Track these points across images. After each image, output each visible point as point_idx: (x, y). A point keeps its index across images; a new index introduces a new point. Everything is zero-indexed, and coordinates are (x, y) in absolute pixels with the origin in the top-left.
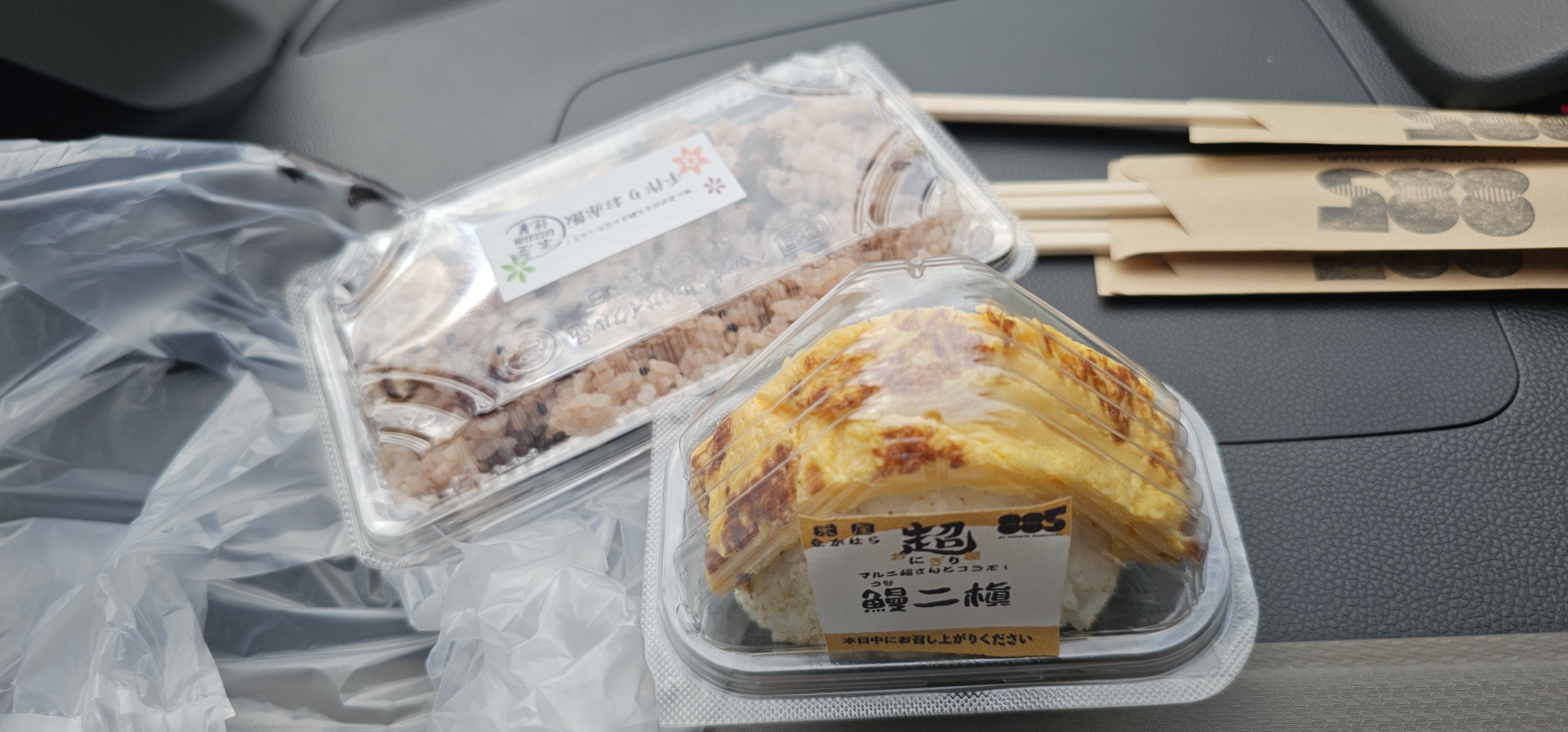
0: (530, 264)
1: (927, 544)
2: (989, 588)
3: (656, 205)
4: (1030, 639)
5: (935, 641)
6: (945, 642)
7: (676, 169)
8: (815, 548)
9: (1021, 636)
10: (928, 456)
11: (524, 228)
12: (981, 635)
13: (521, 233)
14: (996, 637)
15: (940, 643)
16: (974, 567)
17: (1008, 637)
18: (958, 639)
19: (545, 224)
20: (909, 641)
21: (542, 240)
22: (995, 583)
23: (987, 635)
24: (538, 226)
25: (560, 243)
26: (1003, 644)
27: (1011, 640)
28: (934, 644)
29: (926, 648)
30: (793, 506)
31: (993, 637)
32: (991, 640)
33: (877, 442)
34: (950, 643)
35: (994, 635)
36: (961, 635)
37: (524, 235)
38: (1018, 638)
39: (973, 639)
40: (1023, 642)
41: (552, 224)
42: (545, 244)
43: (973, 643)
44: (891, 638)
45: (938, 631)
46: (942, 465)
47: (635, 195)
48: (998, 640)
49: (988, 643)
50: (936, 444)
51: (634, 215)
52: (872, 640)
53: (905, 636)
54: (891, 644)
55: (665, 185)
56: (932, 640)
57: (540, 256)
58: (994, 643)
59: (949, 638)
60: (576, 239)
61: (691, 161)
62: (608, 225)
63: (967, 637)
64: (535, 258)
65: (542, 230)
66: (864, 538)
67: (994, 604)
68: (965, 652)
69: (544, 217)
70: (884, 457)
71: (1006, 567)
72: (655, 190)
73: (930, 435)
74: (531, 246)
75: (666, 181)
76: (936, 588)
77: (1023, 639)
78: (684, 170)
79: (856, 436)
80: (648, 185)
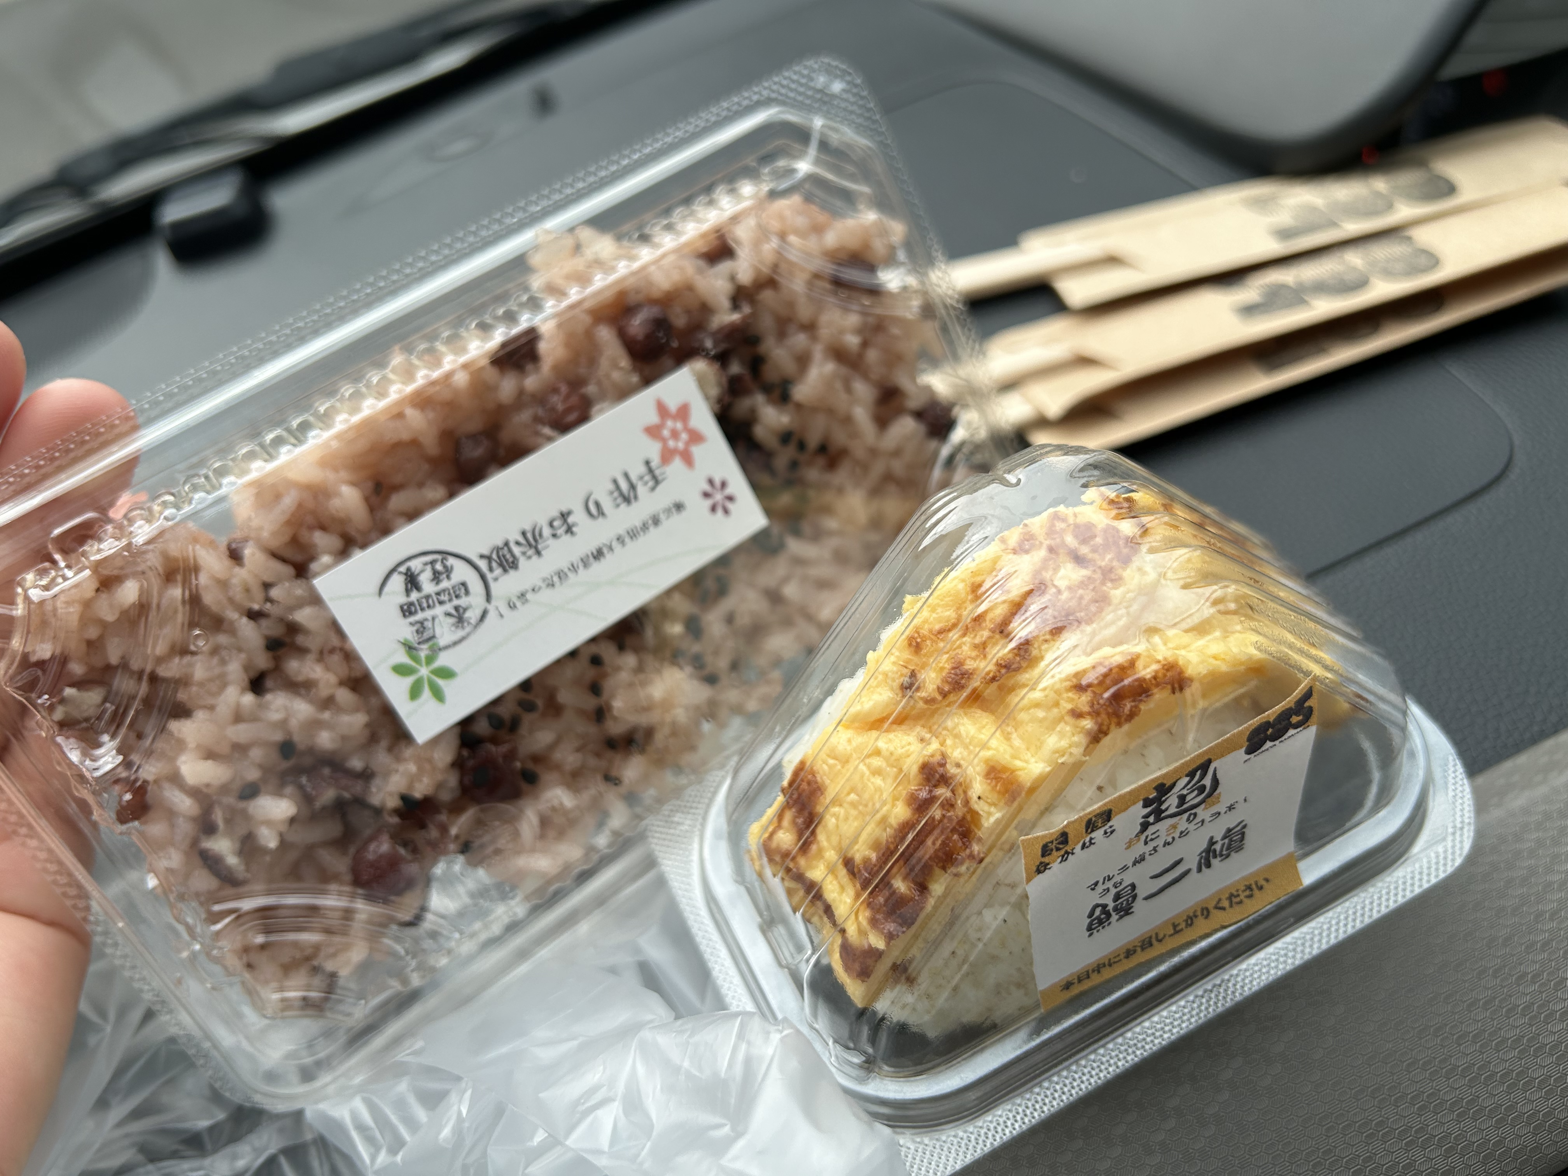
0: (444, 660)
1: (1167, 809)
2: (1224, 838)
3: (633, 534)
4: (1267, 880)
5: (1165, 936)
6: (1176, 932)
7: (653, 450)
8: (1041, 875)
9: (1256, 883)
10: (1142, 690)
11: (412, 582)
12: (1214, 903)
13: (408, 592)
14: (1231, 897)
15: (1171, 935)
16: (1213, 815)
17: (1244, 891)
18: (1190, 921)
19: (448, 571)
20: (1135, 951)
21: (449, 607)
22: (1231, 826)
23: (1220, 900)
24: (436, 577)
25: (484, 614)
26: (1241, 902)
27: (1248, 893)
28: (1164, 941)
29: (1158, 949)
30: (980, 834)
31: (1227, 899)
32: (1226, 904)
33: (1071, 700)
34: (1182, 930)
35: (1227, 895)
36: (1191, 914)
37: (414, 596)
38: (1254, 886)
39: (1205, 913)
40: (1261, 888)
41: (461, 572)
42: (459, 616)
43: (1207, 917)
44: (1115, 957)
45: (1165, 923)
46: (1159, 695)
47: (595, 511)
48: (1235, 900)
49: (1224, 909)
50: (1146, 671)
51: (598, 555)
52: (1093, 971)
53: (1131, 947)
54: (1115, 965)
55: (641, 490)
56: (1161, 936)
57: (455, 643)
58: (1231, 906)
59: (1179, 924)
60: (512, 606)
61: (675, 434)
62: (561, 575)
63: (1199, 913)
64: (447, 647)
65: (445, 584)
66: (1098, 834)
67: (1228, 856)
68: (1201, 932)
69: (445, 554)
70: (1089, 714)
71: (1245, 800)
72: (627, 500)
73: (1131, 664)
74: (433, 619)
75: (641, 478)
76: (1167, 865)
77: (1259, 885)
78: (667, 456)
79: (1037, 705)
80: (611, 487)
